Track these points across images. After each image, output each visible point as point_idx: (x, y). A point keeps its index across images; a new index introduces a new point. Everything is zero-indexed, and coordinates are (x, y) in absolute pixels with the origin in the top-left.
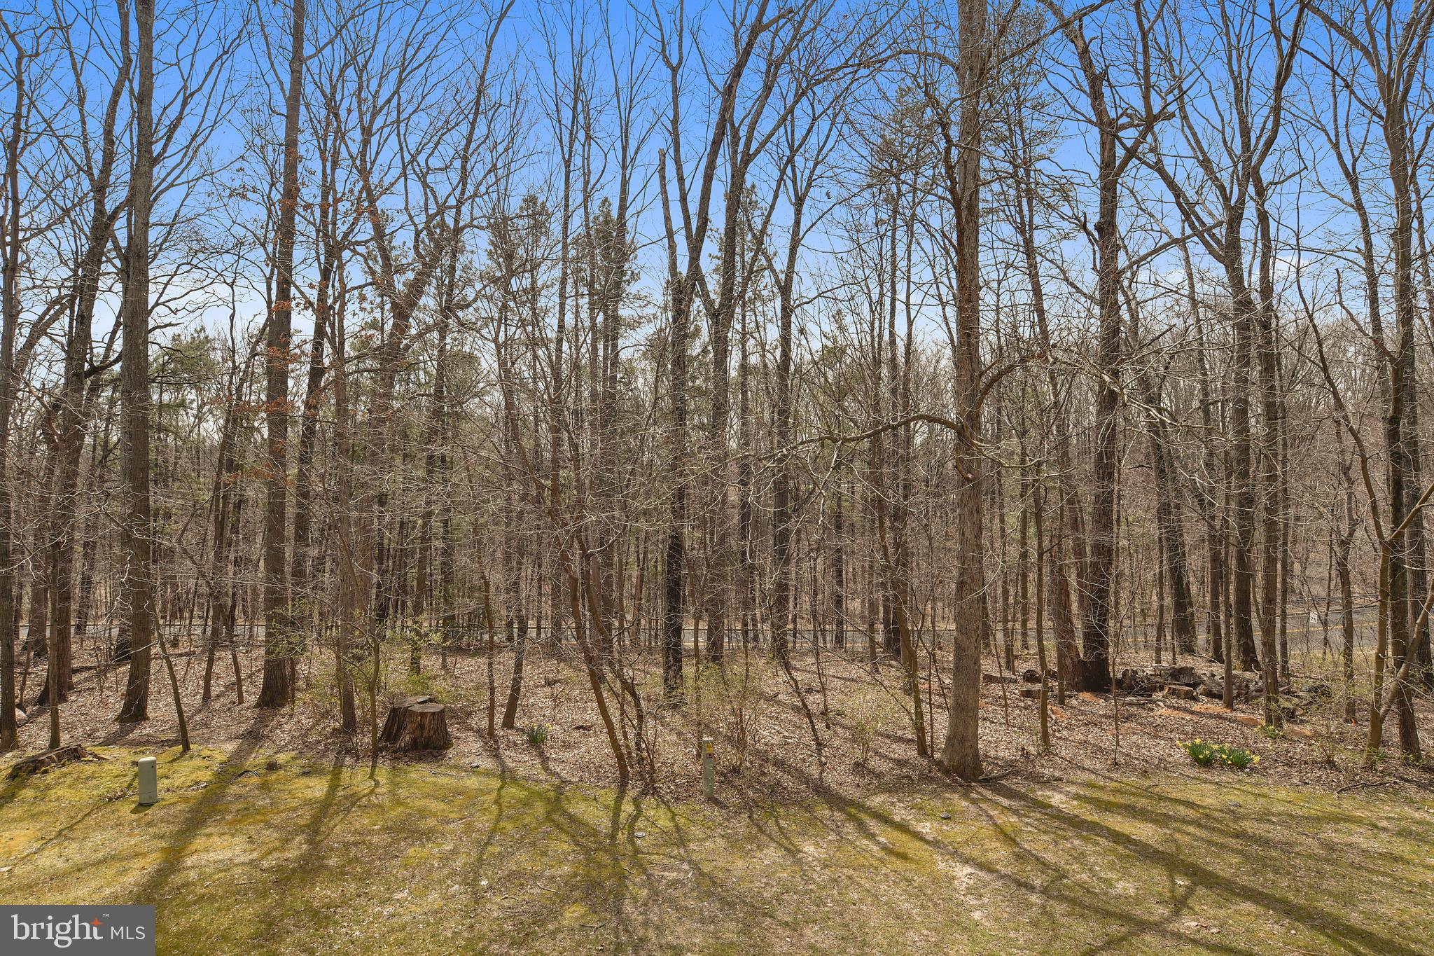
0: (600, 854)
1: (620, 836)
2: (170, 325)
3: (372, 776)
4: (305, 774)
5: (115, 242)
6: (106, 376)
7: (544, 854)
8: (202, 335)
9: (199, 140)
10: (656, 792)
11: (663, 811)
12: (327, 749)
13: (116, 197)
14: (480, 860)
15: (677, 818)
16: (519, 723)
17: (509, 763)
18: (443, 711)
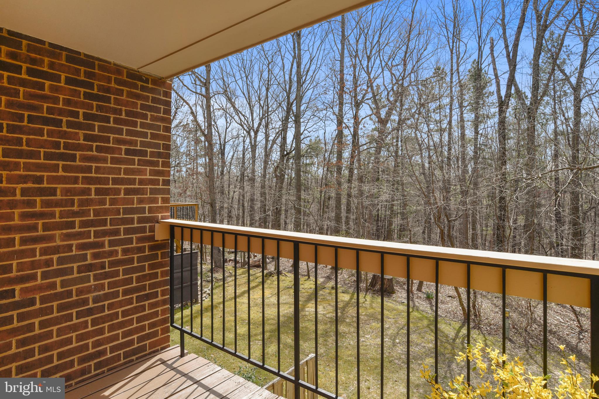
0: (446, 345)
1: (458, 340)
2: (308, 137)
3: (365, 297)
4: (343, 292)
5: (293, 111)
6: (291, 155)
7: (423, 338)
8: (318, 139)
9: (316, 72)
10: (479, 328)
11: (481, 336)
12: (351, 286)
13: (293, 97)
14: (398, 333)
15: (487, 341)
16: (423, 290)
17: (417, 304)
18: (392, 279)
